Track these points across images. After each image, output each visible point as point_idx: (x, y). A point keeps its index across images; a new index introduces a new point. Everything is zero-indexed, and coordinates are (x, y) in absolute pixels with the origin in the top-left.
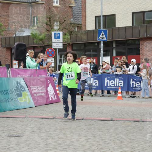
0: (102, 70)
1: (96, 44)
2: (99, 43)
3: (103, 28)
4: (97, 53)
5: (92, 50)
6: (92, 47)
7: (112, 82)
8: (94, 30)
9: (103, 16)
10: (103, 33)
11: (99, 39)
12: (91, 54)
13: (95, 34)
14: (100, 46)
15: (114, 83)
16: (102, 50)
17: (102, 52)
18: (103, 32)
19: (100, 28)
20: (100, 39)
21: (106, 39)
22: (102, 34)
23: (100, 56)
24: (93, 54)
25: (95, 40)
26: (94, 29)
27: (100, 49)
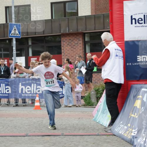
0: (15, 73)
1: (7, 42)
2: (11, 40)
3: (15, 21)
4: (8, 53)
5: (2, 49)
6: (2, 46)
7: (28, 88)
8: (4, 24)
9: (15, 7)
10: (16, 28)
11: (10, 35)
12: (2, 54)
13: (6, 30)
14: (12, 43)
15: (30, 90)
16: (14, 48)
17: (15, 51)
18: (15, 26)
19: (12, 22)
20: (12, 35)
21: (19, 36)
22: (14, 29)
23: (13, 57)
24: (4, 54)
25: (5, 36)
26: (5, 22)
27: (12, 47)
